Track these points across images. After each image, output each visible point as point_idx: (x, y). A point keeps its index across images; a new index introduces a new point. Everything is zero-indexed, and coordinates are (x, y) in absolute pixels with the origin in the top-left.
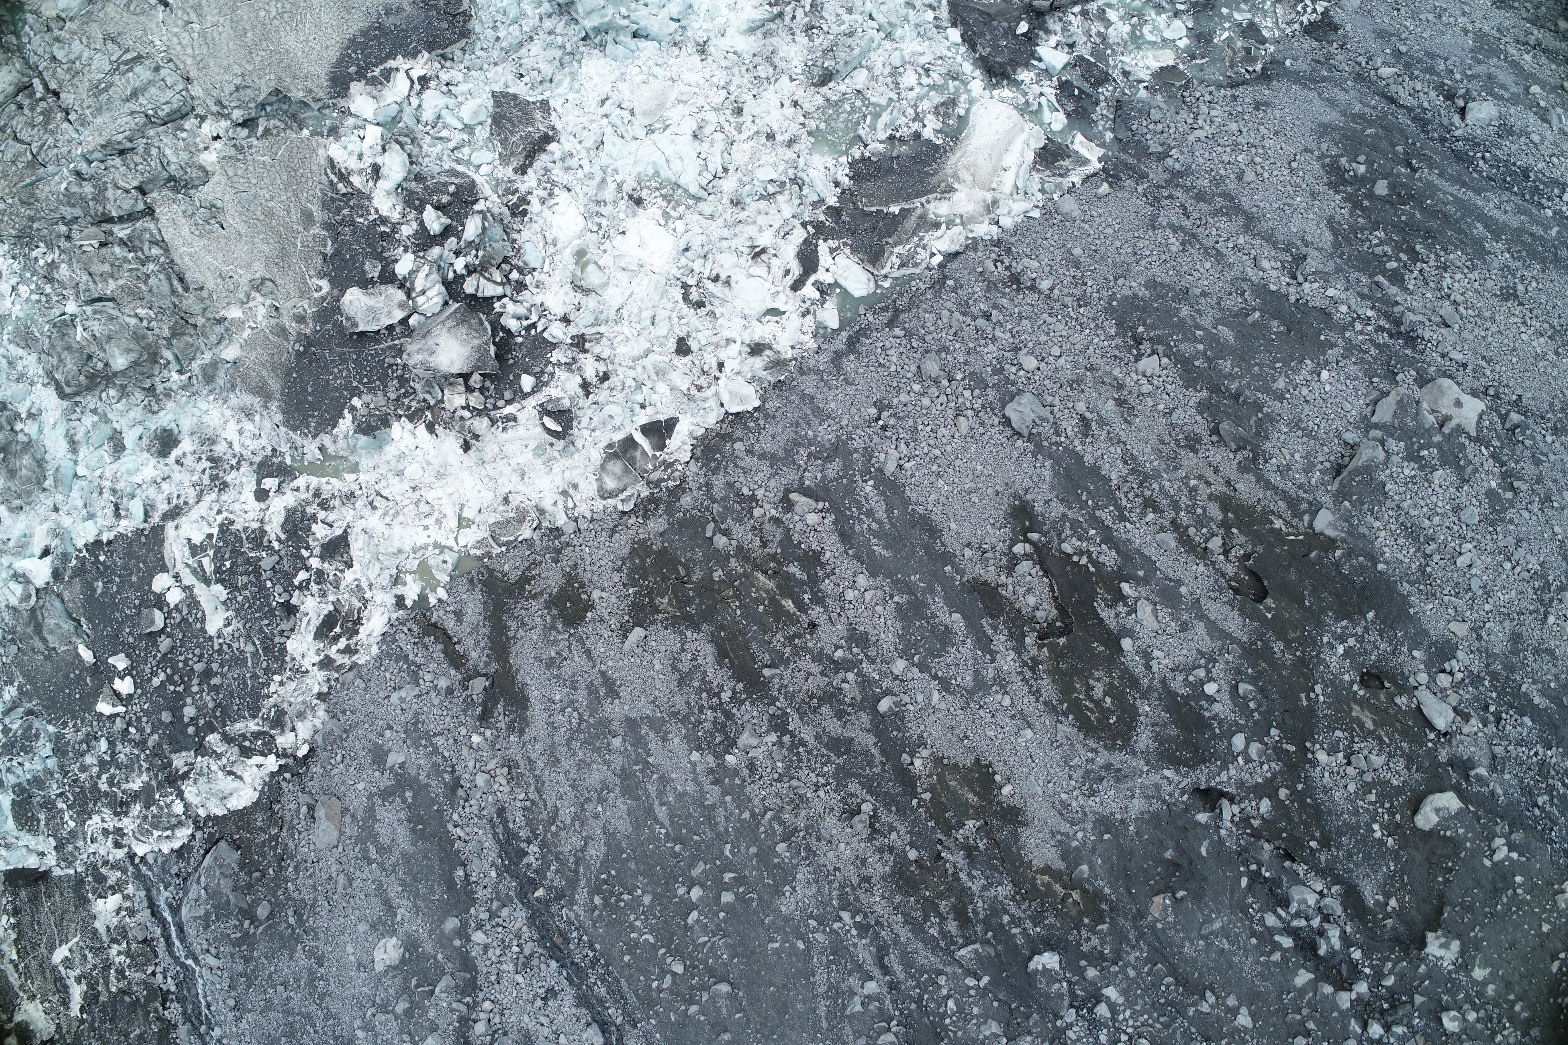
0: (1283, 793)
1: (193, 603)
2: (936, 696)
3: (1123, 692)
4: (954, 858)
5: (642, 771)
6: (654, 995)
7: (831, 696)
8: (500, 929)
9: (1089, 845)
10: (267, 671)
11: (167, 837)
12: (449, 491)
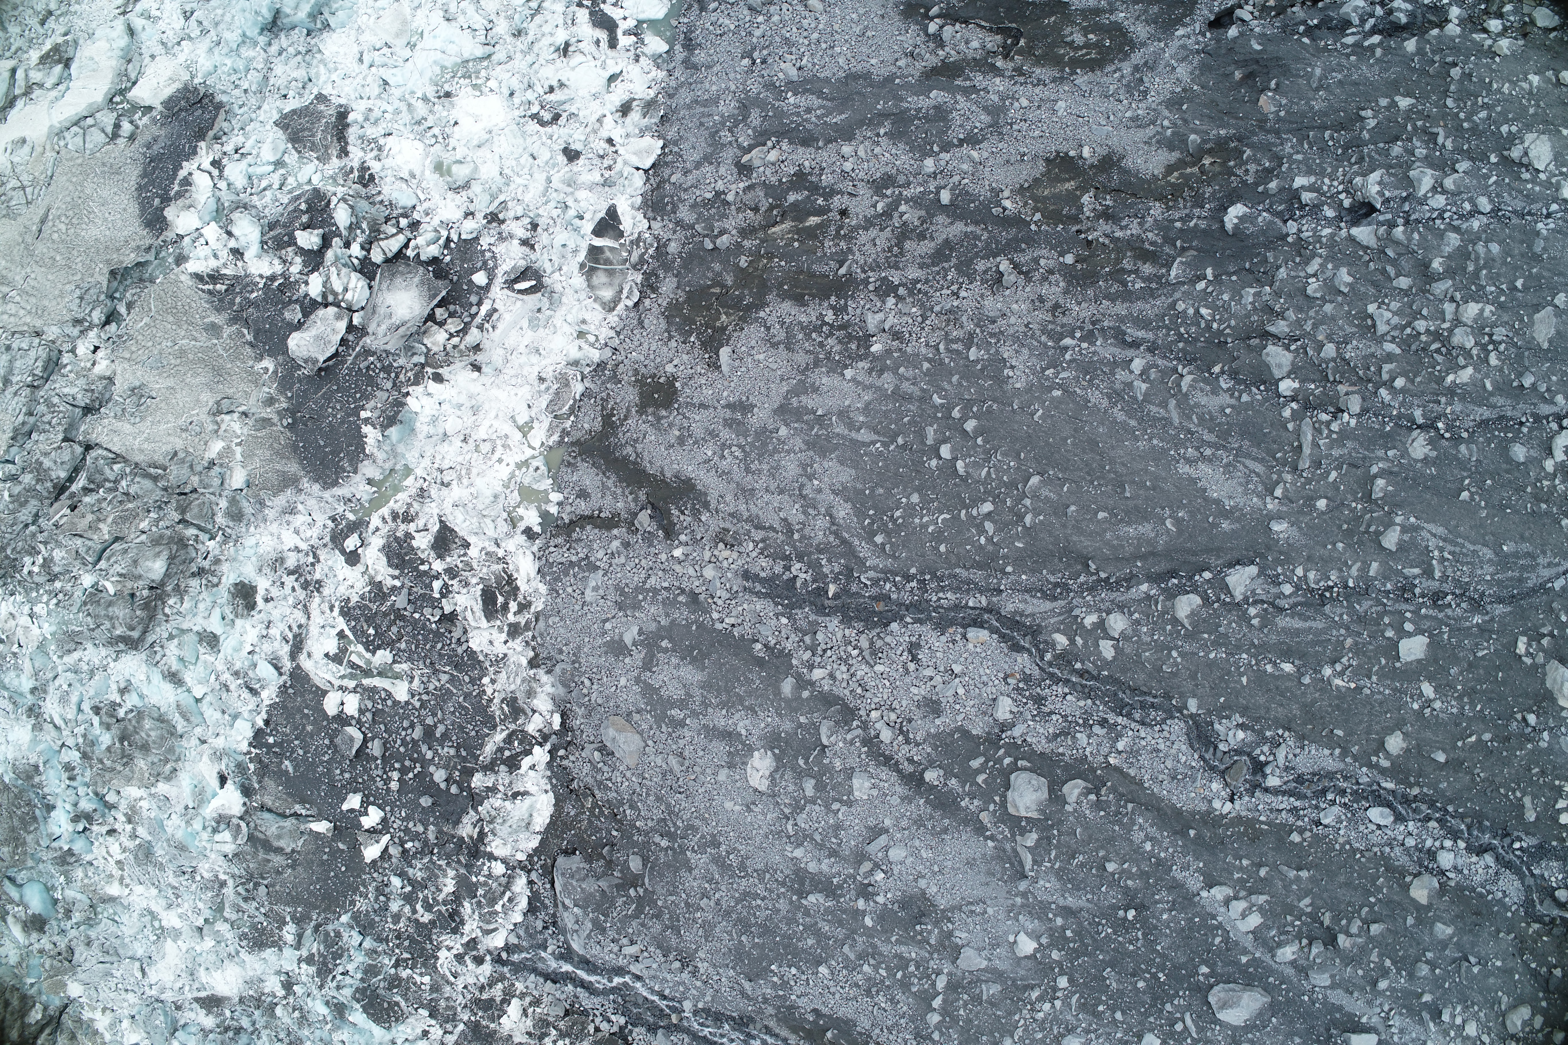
2: (975, 154)
3: (1096, 23)
4: (1100, 232)
5: (821, 428)
6: (990, 548)
7: (904, 233)
8: (829, 653)
9: (1180, 122)
10: (473, 681)
12: (492, 414)
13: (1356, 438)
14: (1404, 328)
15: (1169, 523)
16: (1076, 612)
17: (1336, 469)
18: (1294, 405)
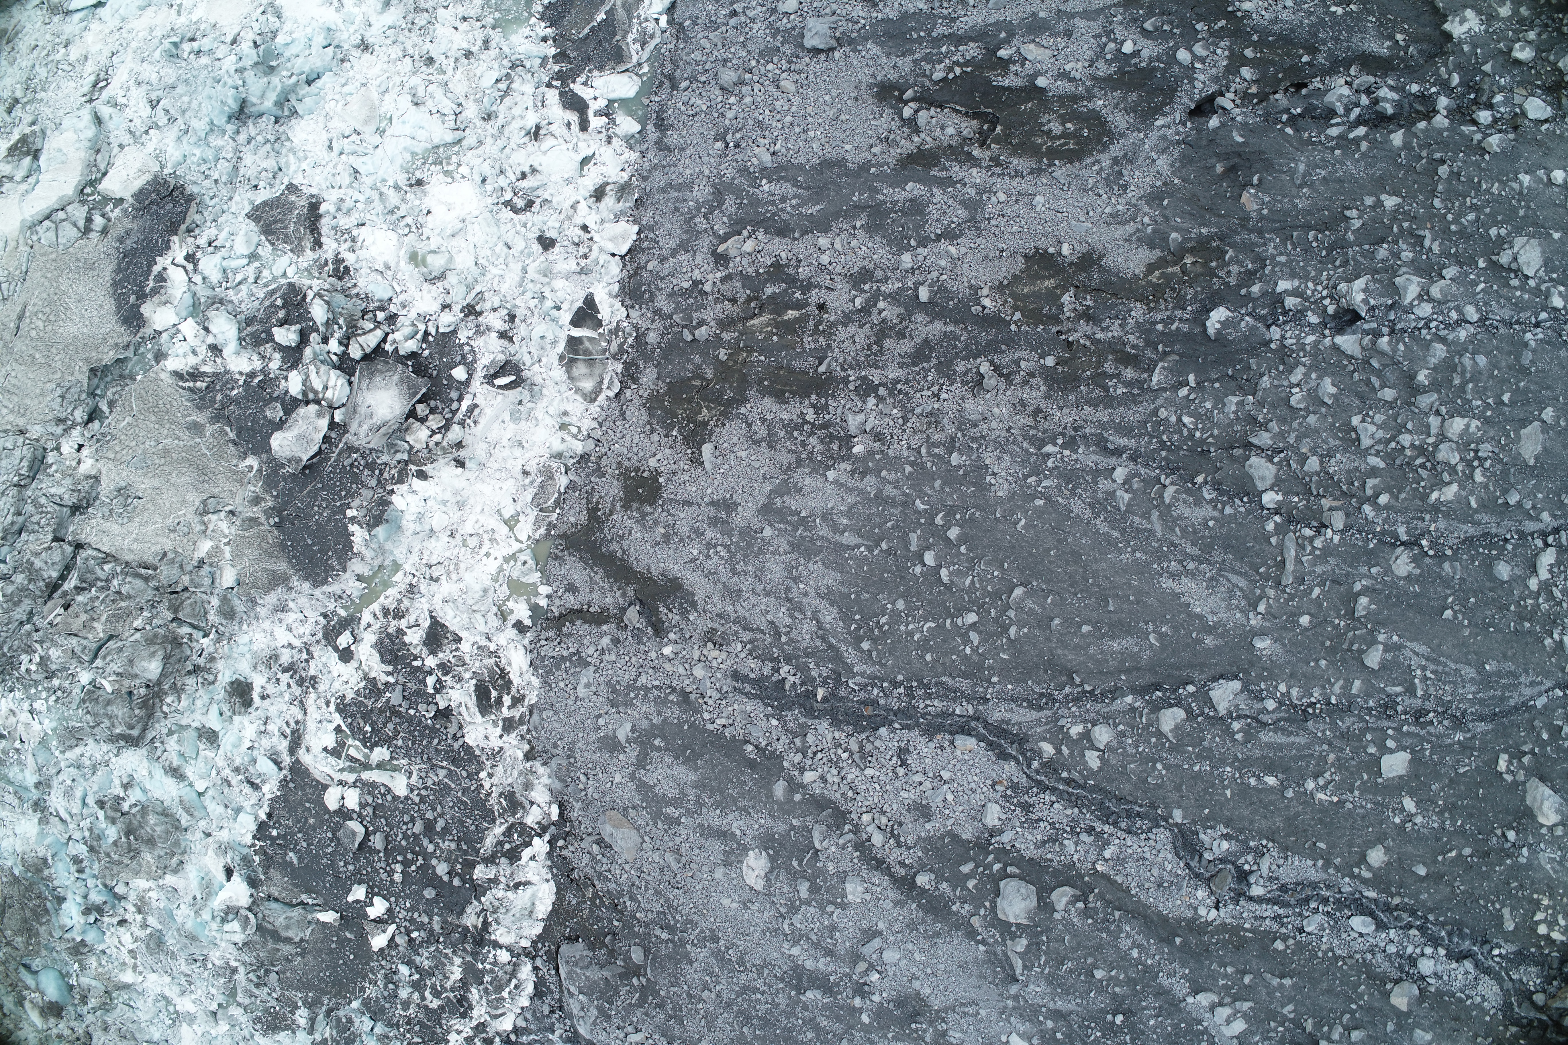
0: (1249, 53)
1: (369, 788)
2: (952, 250)
3: (1074, 111)
4: (1081, 332)
5: (805, 530)
6: (975, 658)
7: (883, 331)
8: (819, 755)
9: (1160, 219)
10: (470, 776)
11: (517, 987)
12: (478, 509)
13: (1338, 555)
14: (1388, 442)
15: (1152, 638)
16: (1062, 722)
17: (1319, 585)
18: (1277, 518)
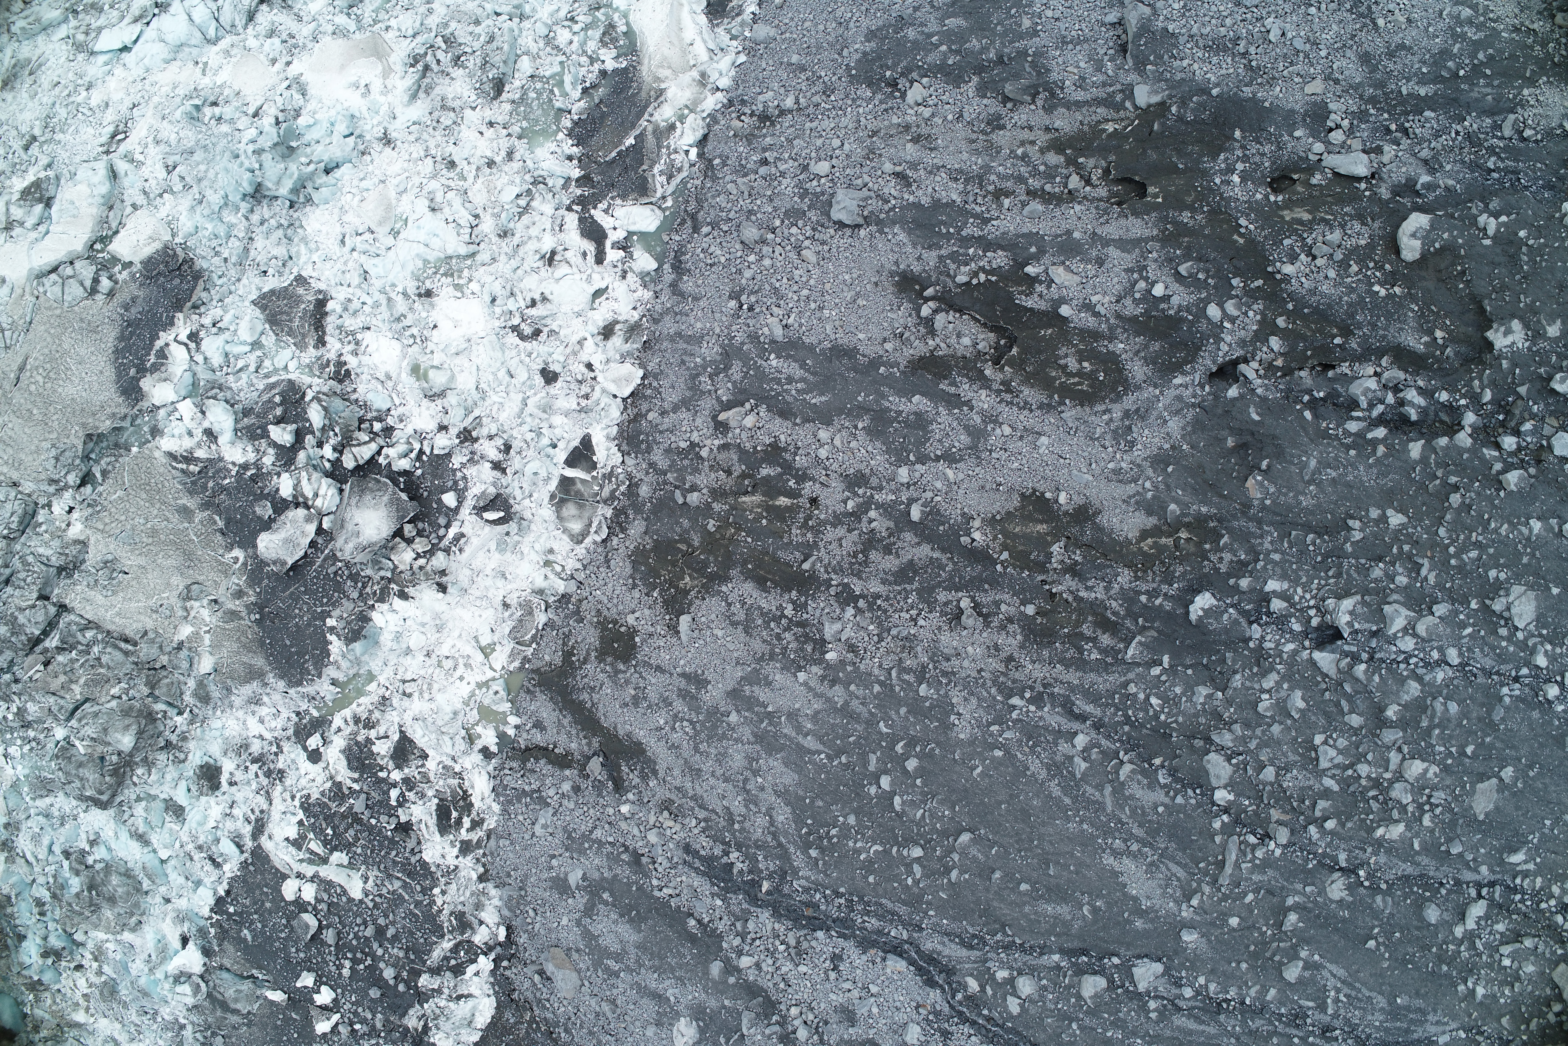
0: (1281, 322)
1: (326, 885)
2: (950, 473)
3: (1093, 349)
4: (1065, 586)
5: (770, 724)
6: (915, 890)
7: (870, 542)
8: (758, 942)
9: (1162, 487)
10: (424, 891)
12: (457, 634)
13: (1277, 868)
14: (1346, 768)
15: (1086, 910)
16: (990, 964)
17: (1253, 892)
18: (1225, 818)
